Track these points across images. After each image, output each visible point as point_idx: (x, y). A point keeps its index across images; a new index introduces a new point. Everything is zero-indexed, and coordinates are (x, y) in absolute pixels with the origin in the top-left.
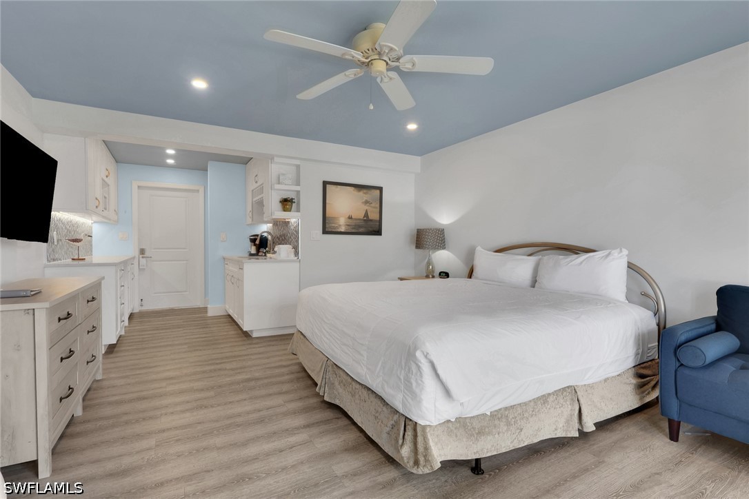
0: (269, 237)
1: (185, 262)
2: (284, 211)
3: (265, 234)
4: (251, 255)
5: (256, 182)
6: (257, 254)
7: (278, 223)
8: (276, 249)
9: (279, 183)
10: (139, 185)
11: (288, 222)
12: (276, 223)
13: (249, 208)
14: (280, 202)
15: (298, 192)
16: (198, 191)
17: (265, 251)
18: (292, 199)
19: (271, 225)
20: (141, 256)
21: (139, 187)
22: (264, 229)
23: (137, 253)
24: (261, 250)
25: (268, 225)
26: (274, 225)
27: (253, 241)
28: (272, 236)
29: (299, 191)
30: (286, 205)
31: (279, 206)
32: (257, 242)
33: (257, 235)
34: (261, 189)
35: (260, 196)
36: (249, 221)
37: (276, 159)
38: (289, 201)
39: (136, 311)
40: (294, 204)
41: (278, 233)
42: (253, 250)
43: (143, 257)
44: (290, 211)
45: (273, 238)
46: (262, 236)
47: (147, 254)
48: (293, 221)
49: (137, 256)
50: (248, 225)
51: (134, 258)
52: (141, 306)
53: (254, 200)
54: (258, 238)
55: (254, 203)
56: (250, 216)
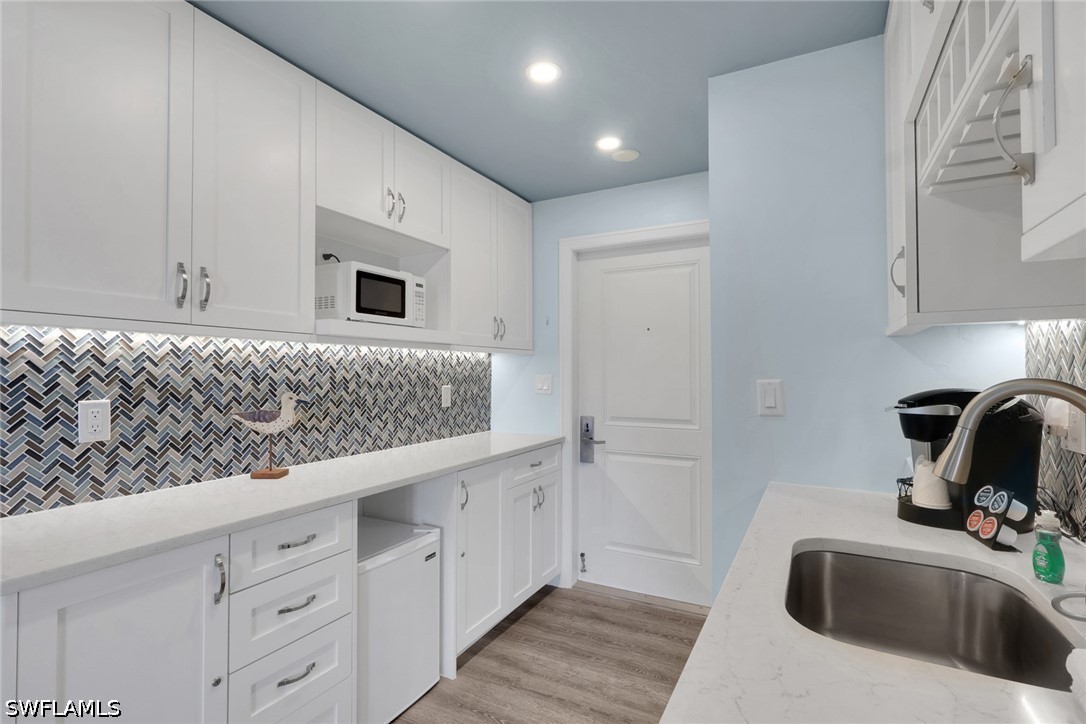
1: (689, 464)
10: (577, 248)
13: (898, 235)
19: (1067, 325)
21: (579, 255)
23: (562, 427)
24: (992, 498)
25: (1042, 326)
27: (926, 430)
33: (962, 398)
36: (899, 311)
39: (566, 583)
42: (931, 490)
47: (596, 434)
49: (569, 439)
50: (894, 336)
51: (560, 442)
52: (583, 571)
53: (924, 171)
54: (968, 420)
55: (926, 192)
56: (901, 280)
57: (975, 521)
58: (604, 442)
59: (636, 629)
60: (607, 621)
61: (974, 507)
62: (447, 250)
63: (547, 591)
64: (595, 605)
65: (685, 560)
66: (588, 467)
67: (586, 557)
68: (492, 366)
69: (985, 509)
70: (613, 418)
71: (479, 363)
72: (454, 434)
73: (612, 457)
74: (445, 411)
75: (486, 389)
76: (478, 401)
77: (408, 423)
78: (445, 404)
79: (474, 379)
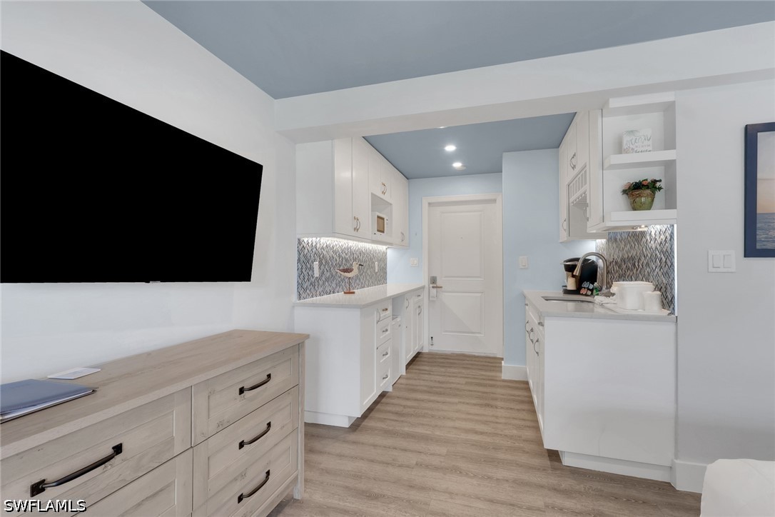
0: (600, 263)
1: (480, 295)
2: (634, 209)
3: (593, 258)
4: (567, 292)
5: (574, 168)
6: (577, 292)
7: (619, 237)
8: (614, 289)
9: (620, 152)
10: (430, 201)
11: (643, 234)
12: (614, 237)
13: (564, 215)
14: (625, 192)
15: (670, 166)
16: (494, 201)
17: (591, 287)
18: (655, 182)
19: (604, 241)
20: (431, 285)
21: (429, 204)
22: (591, 248)
23: (424, 281)
24: (586, 284)
25: (599, 241)
26: (609, 240)
27: (570, 269)
28: (605, 260)
29: (674, 161)
30: (640, 196)
31: (622, 200)
32: (577, 272)
33: (577, 260)
34: (582, 177)
35: (582, 191)
36: (564, 236)
37: (614, 103)
38: (647, 187)
39: (426, 350)
40: (658, 194)
41: (617, 255)
42: (571, 284)
43: (433, 287)
44: (649, 208)
45: (608, 265)
46: (585, 260)
47: (439, 283)
48: (654, 229)
49: (427, 286)
50: (561, 243)
51: (423, 288)
52: (432, 345)
53: (571, 200)
54: (579, 264)
55: (571, 205)
56: (565, 227)
57: (583, 291)
58: (441, 287)
61: (582, 288)
62: (391, 204)
63: (418, 355)
65: (477, 335)
67: (433, 339)
68: (387, 254)
69: (585, 288)
70: (446, 277)
71: (384, 253)
72: (378, 284)
73: (445, 294)
74: (376, 273)
75: (386, 265)
76: (383, 270)
77: (368, 278)
78: (376, 271)
79: (383, 259)
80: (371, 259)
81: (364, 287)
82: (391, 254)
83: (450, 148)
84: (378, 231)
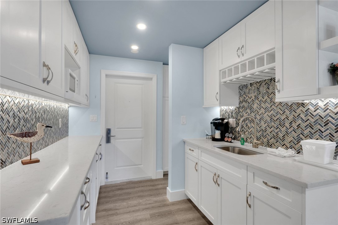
52: (107, 178)
57: (226, 139)
58: (115, 136)
59: (134, 188)
60: (124, 189)
61: (225, 137)
62: (80, 67)
64: (117, 186)
65: (139, 166)
66: (109, 144)
67: (108, 174)
68: (69, 111)
70: (118, 128)
71: (66, 110)
72: (61, 138)
73: (117, 140)
74: (60, 129)
75: (68, 120)
76: (66, 125)
77: (52, 134)
78: (60, 127)
79: (65, 117)
80: (55, 117)
81: (48, 145)
82: (73, 112)
83: (142, 26)
84: (70, 89)
